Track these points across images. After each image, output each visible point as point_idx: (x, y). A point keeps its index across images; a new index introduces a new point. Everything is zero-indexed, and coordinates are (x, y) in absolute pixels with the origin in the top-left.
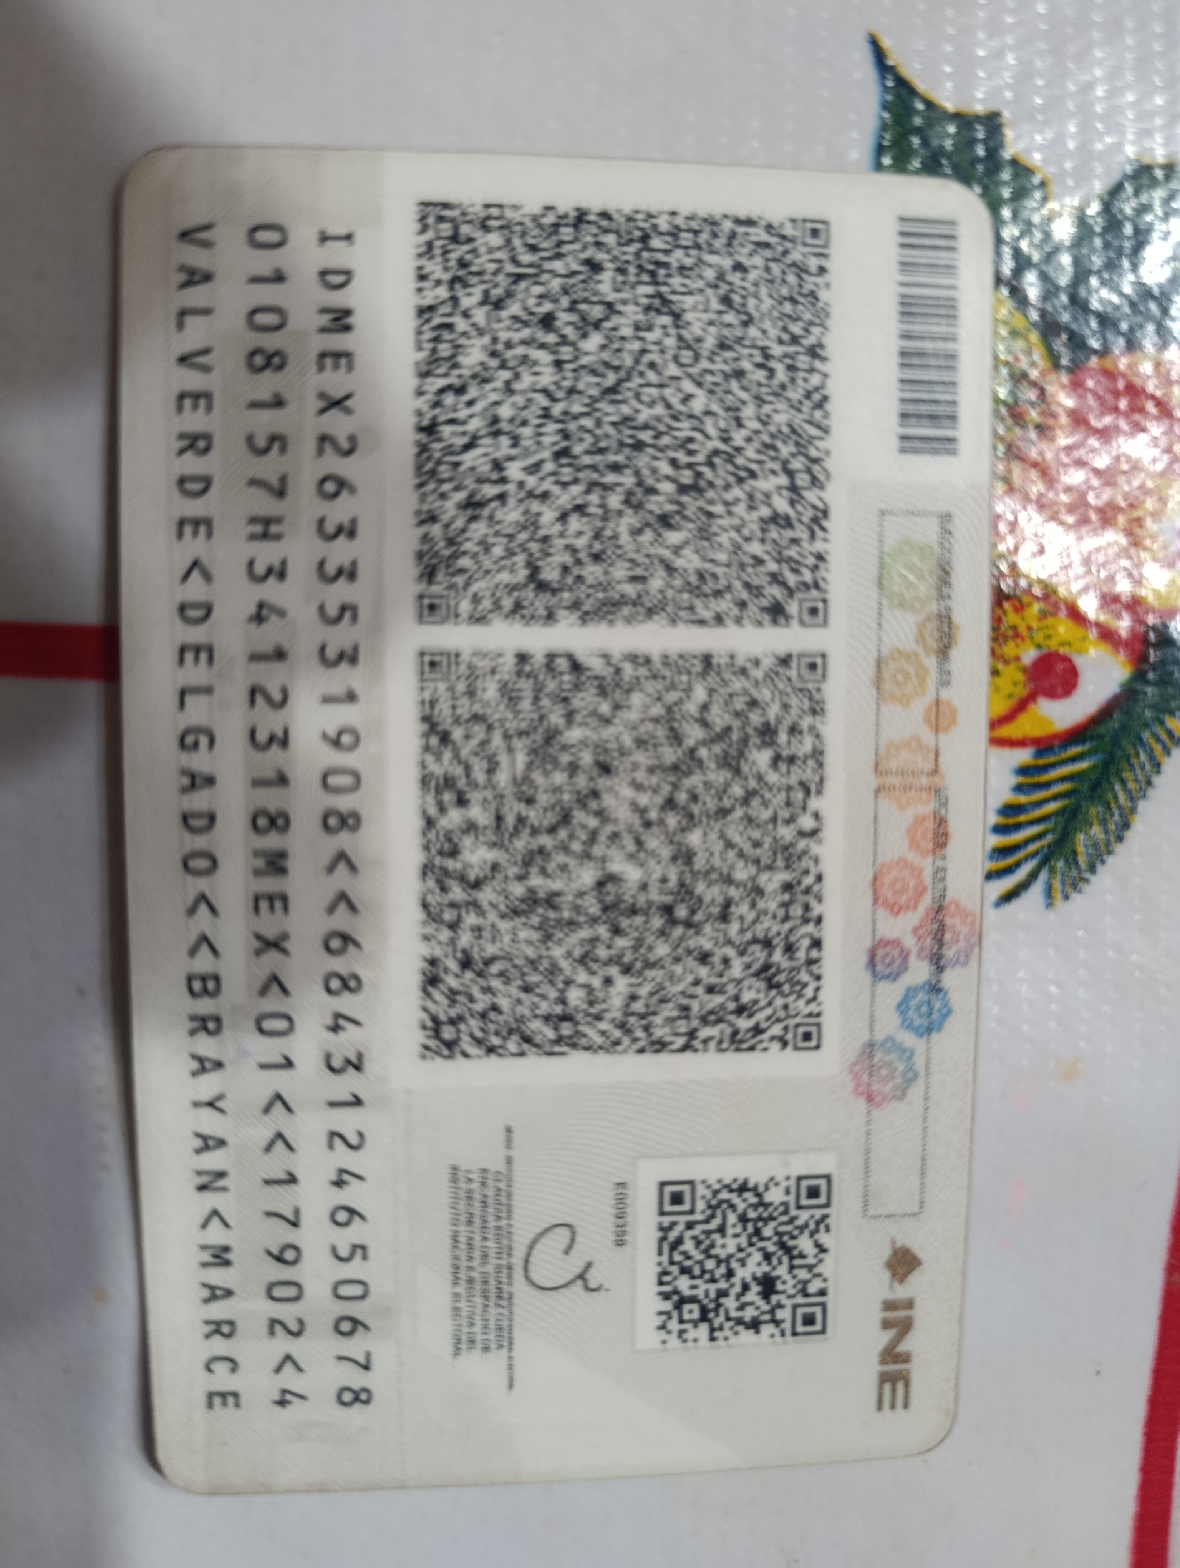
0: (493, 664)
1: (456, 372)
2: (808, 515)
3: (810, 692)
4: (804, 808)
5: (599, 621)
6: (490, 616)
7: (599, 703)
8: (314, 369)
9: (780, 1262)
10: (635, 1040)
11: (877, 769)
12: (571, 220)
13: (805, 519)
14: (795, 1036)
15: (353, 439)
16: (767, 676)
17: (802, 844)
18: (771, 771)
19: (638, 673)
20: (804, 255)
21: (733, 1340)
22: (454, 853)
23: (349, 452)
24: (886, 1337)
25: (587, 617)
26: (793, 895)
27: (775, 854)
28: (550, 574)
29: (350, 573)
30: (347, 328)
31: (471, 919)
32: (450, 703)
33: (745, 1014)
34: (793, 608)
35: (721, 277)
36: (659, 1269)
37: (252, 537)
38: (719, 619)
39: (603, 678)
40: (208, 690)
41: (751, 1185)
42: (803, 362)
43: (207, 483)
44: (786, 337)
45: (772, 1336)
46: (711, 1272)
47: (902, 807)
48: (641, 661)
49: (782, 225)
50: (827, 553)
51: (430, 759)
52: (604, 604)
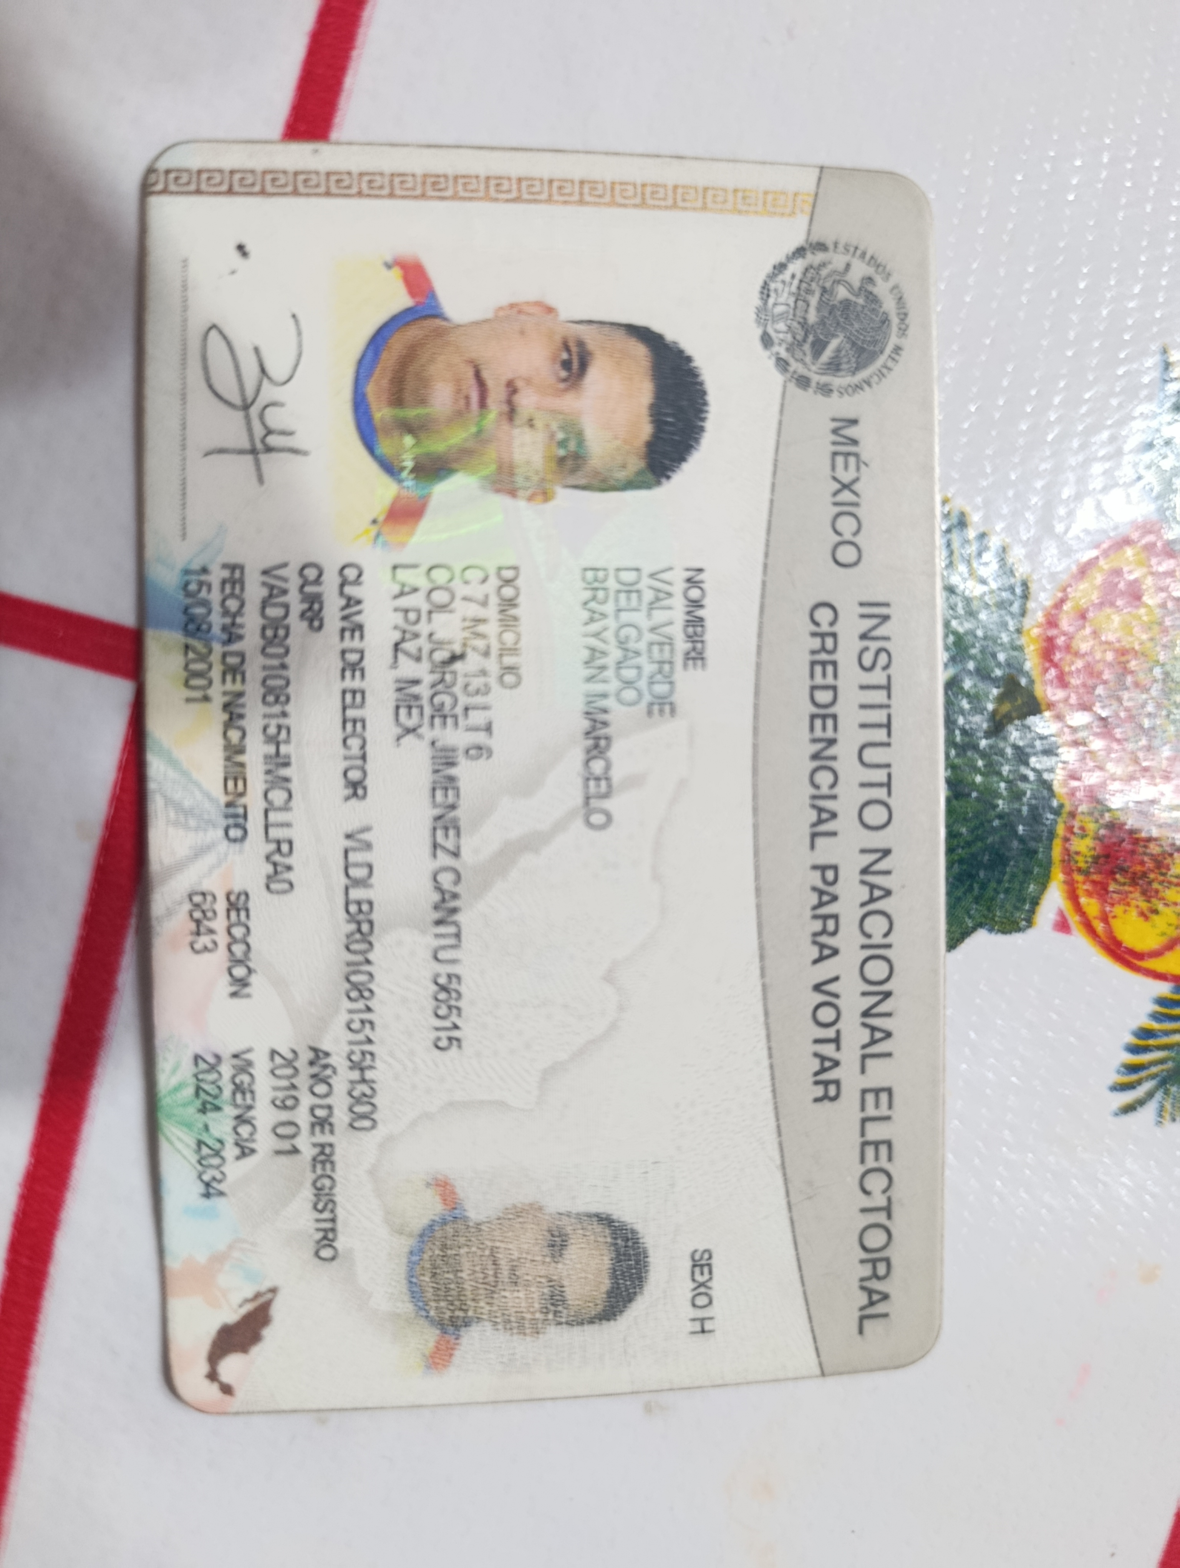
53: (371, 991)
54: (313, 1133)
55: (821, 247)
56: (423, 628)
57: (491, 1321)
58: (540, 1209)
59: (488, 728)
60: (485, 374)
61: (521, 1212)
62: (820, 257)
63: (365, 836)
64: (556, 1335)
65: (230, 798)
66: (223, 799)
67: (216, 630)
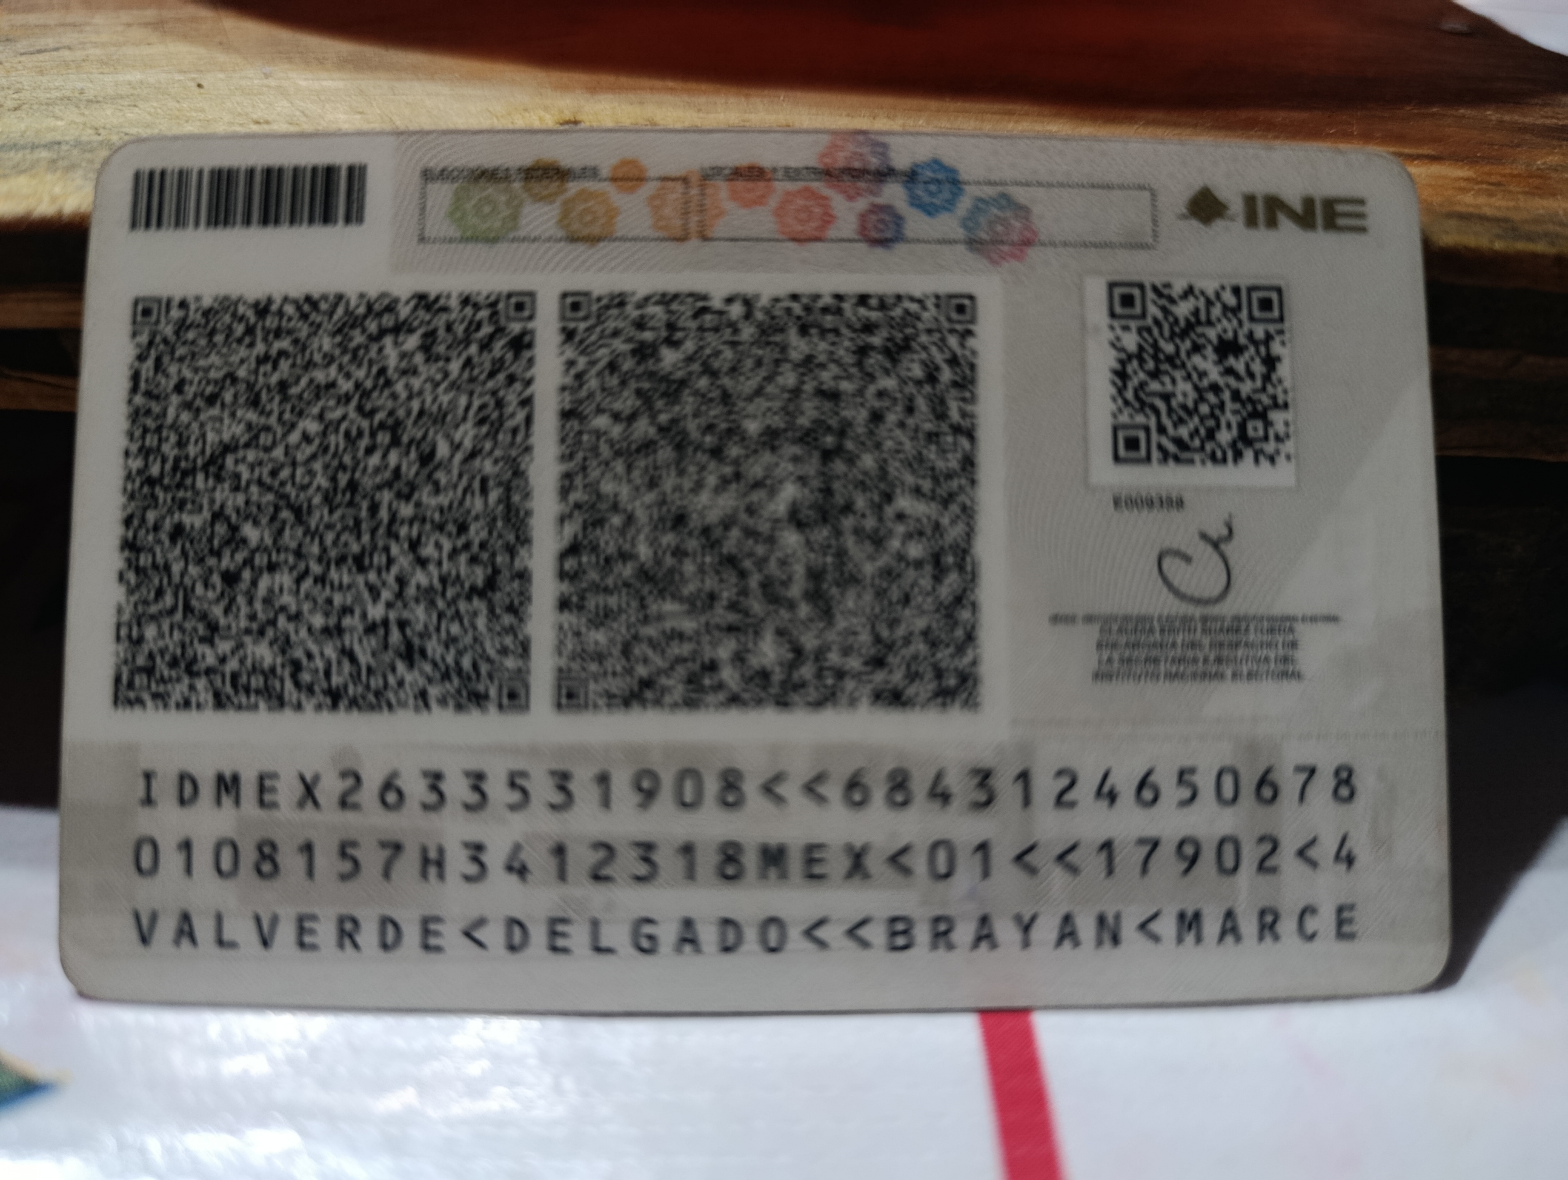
0: (570, 635)
1: (279, 670)
2: (422, 314)
3: (600, 309)
4: (721, 313)
5: (527, 525)
6: (521, 637)
7: (611, 526)
8: (275, 814)
9: (1203, 335)
10: (960, 487)
11: (682, 239)
12: (133, 556)
13: (428, 317)
14: (960, 322)
15: (344, 775)
16: (583, 352)
17: (759, 316)
18: (683, 348)
19: (580, 487)
20: (168, 323)
21: (1287, 384)
22: (764, 675)
23: (358, 779)
24: (1285, 223)
25: (522, 538)
26: (812, 326)
27: (768, 343)
28: (479, 575)
29: (477, 779)
30: (236, 778)
31: (834, 658)
32: (610, 678)
33: (935, 373)
34: (516, 328)
35: (187, 405)
36: (1209, 464)
37: (441, 876)
38: (527, 402)
39: (585, 522)
40: (595, 924)
41: (1117, 366)
42: (272, 322)
43: (386, 922)
44: (247, 340)
45: (1283, 343)
46: (1212, 408)
47: (721, 214)
48: (567, 483)
49: (138, 345)
50: (461, 295)
51: (668, 699)
52: (509, 520)
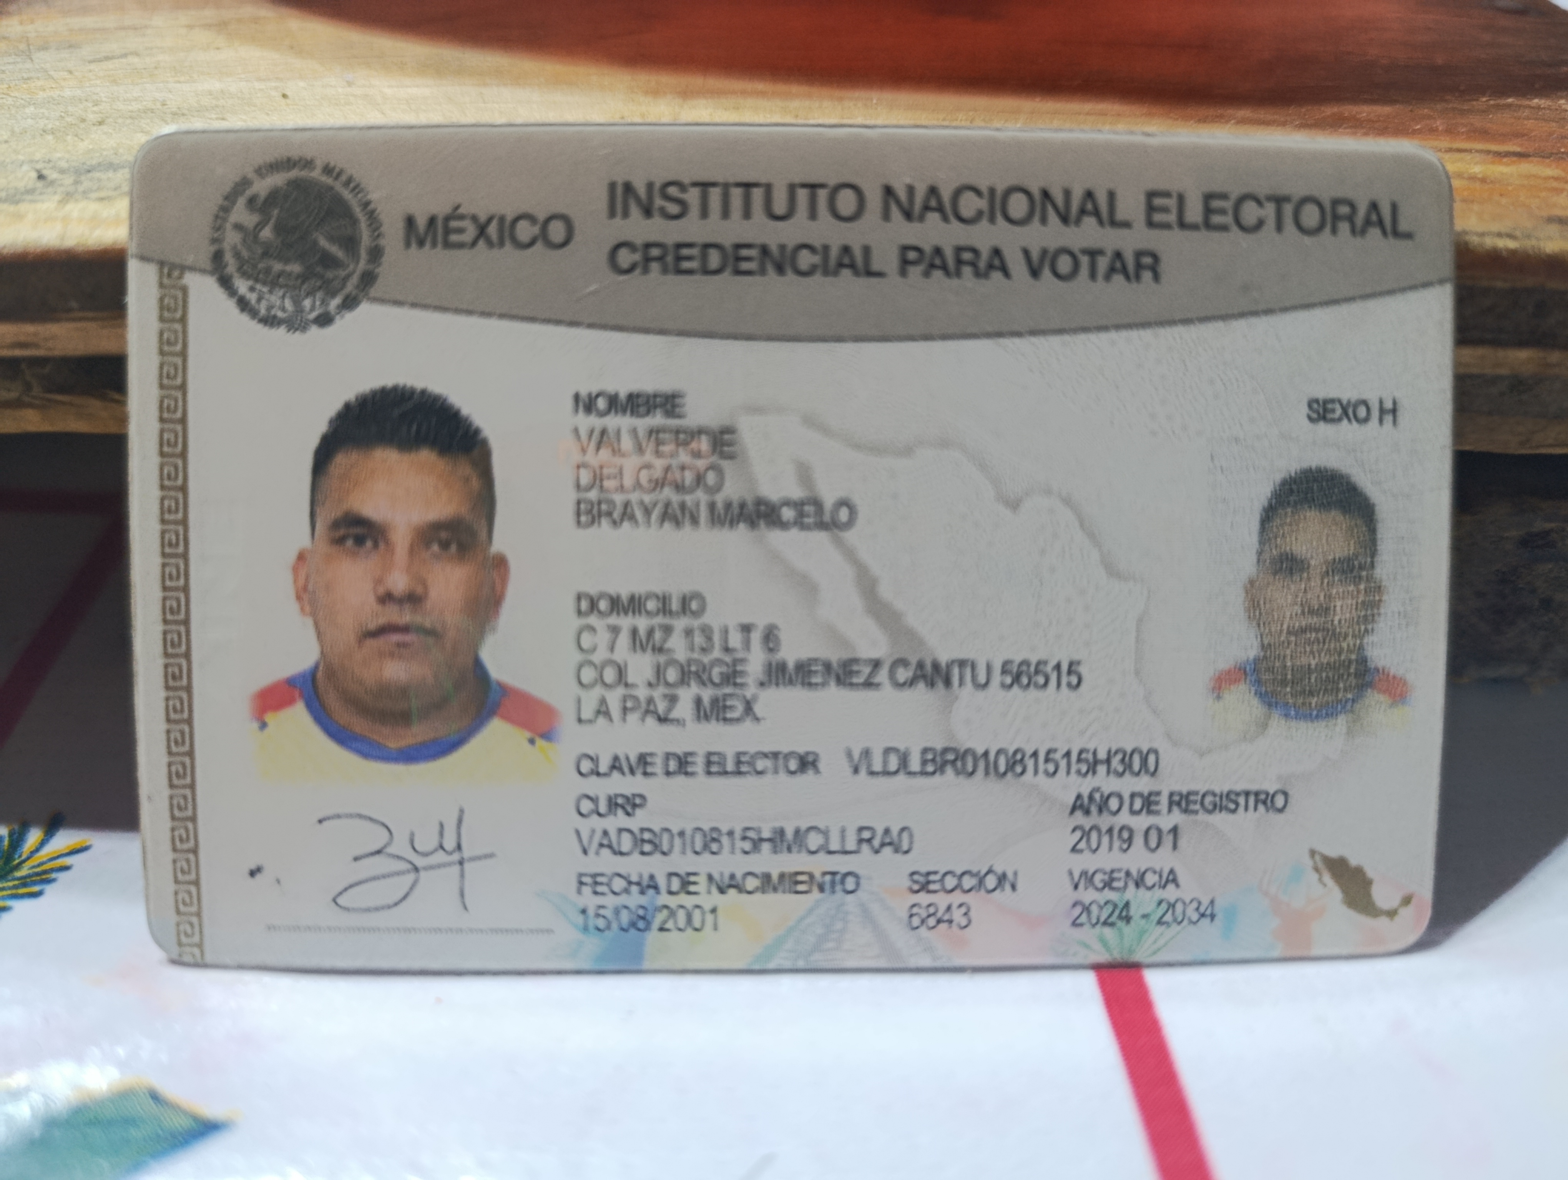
53: (1016, 752)
54: (1157, 813)
55: (218, 257)
56: (642, 693)
57: (1364, 635)
58: (1252, 582)
59: (746, 629)
60: (372, 626)
61: (1254, 601)
62: (229, 258)
63: (856, 755)
64: (1384, 569)
65: (815, 889)
66: (816, 894)
67: (643, 900)
